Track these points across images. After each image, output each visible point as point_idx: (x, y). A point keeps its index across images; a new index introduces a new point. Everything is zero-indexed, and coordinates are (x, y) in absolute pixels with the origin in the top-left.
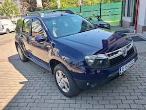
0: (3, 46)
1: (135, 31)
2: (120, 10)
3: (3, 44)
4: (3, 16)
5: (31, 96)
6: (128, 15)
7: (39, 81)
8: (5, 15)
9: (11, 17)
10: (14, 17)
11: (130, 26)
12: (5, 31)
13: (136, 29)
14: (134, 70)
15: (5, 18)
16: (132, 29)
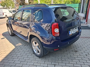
0: (2, 25)
1: (86, 22)
2: (78, 8)
3: (2, 24)
4: (4, 7)
5: (14, 61)
6: (82, 12)
7: (21, 50)
8: (6, 6)
9: (9, 8)
10: (11, 8)
11: (83, 19)
12: (4, 16)
13: (86, 21)
14: (84, 49)
15: (6, 8)
16: (84, 21)
